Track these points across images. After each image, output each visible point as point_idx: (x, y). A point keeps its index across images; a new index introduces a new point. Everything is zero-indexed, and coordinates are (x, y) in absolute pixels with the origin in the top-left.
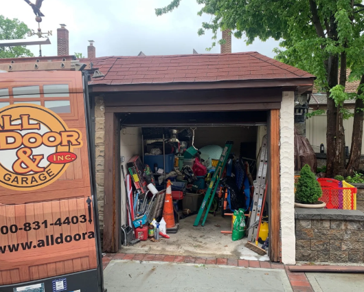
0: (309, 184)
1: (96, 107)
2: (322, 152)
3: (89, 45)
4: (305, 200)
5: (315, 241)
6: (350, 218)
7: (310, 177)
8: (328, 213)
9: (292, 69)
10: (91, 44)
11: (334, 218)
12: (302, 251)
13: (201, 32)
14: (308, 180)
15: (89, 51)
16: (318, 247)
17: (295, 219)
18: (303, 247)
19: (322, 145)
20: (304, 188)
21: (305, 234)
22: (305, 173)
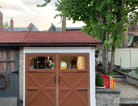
0: (100, 79)
1: (20, 51)
2: (100, 63)
3: (11, 20)
4: (98, 85)
5: (103, 101)
6: (115, 92)
7: (100, 77)
8: (107, 91)
9: (95, 39)
10: (12, 19)
11: (109, 92)
12: (98, 105)
13: (55, 17)
14: (99, 78)
15: (11, 22)
16: (104, 103)
17: (96, 93)
18: (98, 103)
19: (100, 61)
20: (98, 81)
21: (99, 98)
22: (98, 75)
